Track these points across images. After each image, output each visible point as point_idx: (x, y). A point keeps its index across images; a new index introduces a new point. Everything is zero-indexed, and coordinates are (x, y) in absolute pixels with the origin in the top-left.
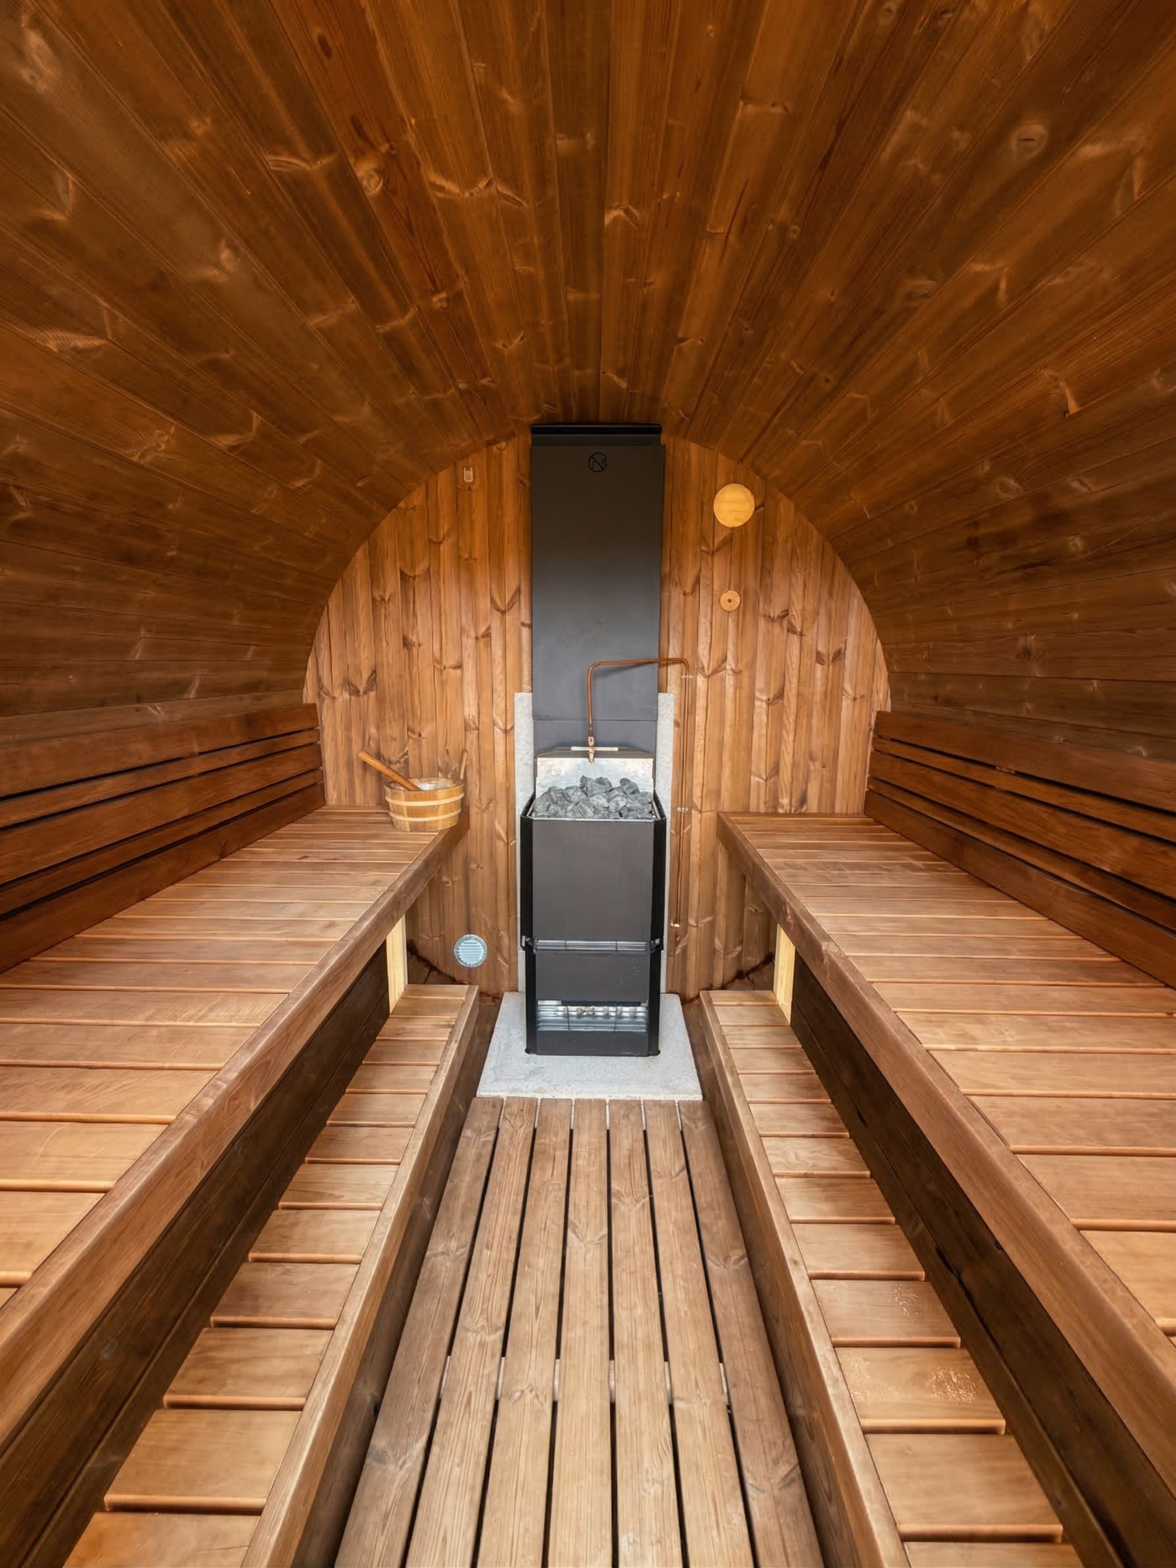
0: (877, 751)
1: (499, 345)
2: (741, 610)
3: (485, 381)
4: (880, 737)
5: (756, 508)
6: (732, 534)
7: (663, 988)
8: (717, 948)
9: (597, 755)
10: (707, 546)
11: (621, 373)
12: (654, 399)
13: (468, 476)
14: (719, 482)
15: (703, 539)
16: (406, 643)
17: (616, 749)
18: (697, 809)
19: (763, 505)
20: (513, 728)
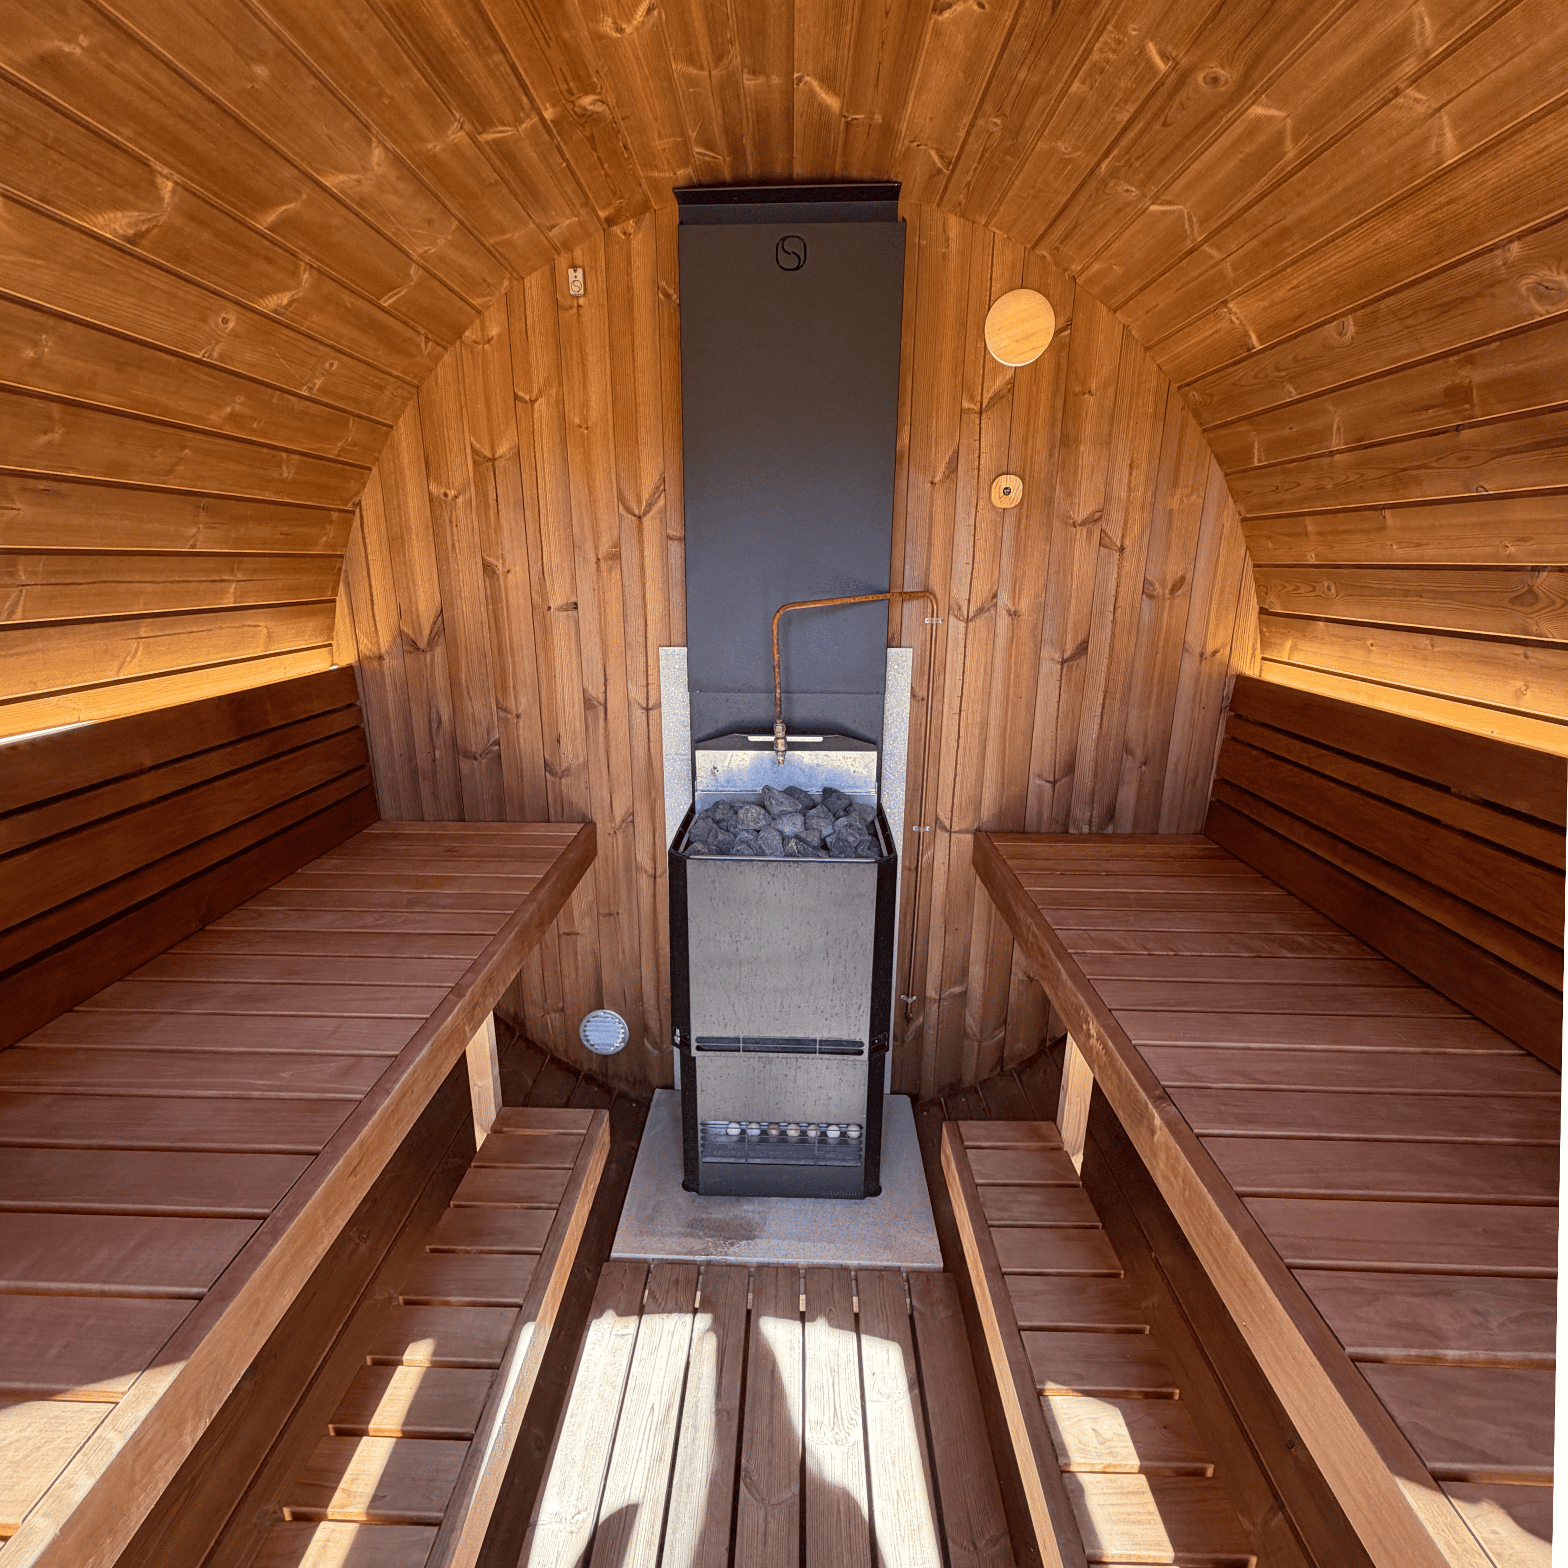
0: (1232, 739)
1: (607, 26)
2: (1024, 509)
3: (587, 101)
4: (1240, 717)
5: (1058, 332)
6: (1014, 378)
7: (887, 1089)
8: (969, 1030)
9: (792, 747)
10: (972, 399)
11: (829, 81)
12: (888, 132)
13: (575, 280)
14: (996, 286)
15: (965, 387)
16: (488, 569)
17: (819, 739)
18: (944, 829)
19: (1069, 325)
20: (659, 705)
